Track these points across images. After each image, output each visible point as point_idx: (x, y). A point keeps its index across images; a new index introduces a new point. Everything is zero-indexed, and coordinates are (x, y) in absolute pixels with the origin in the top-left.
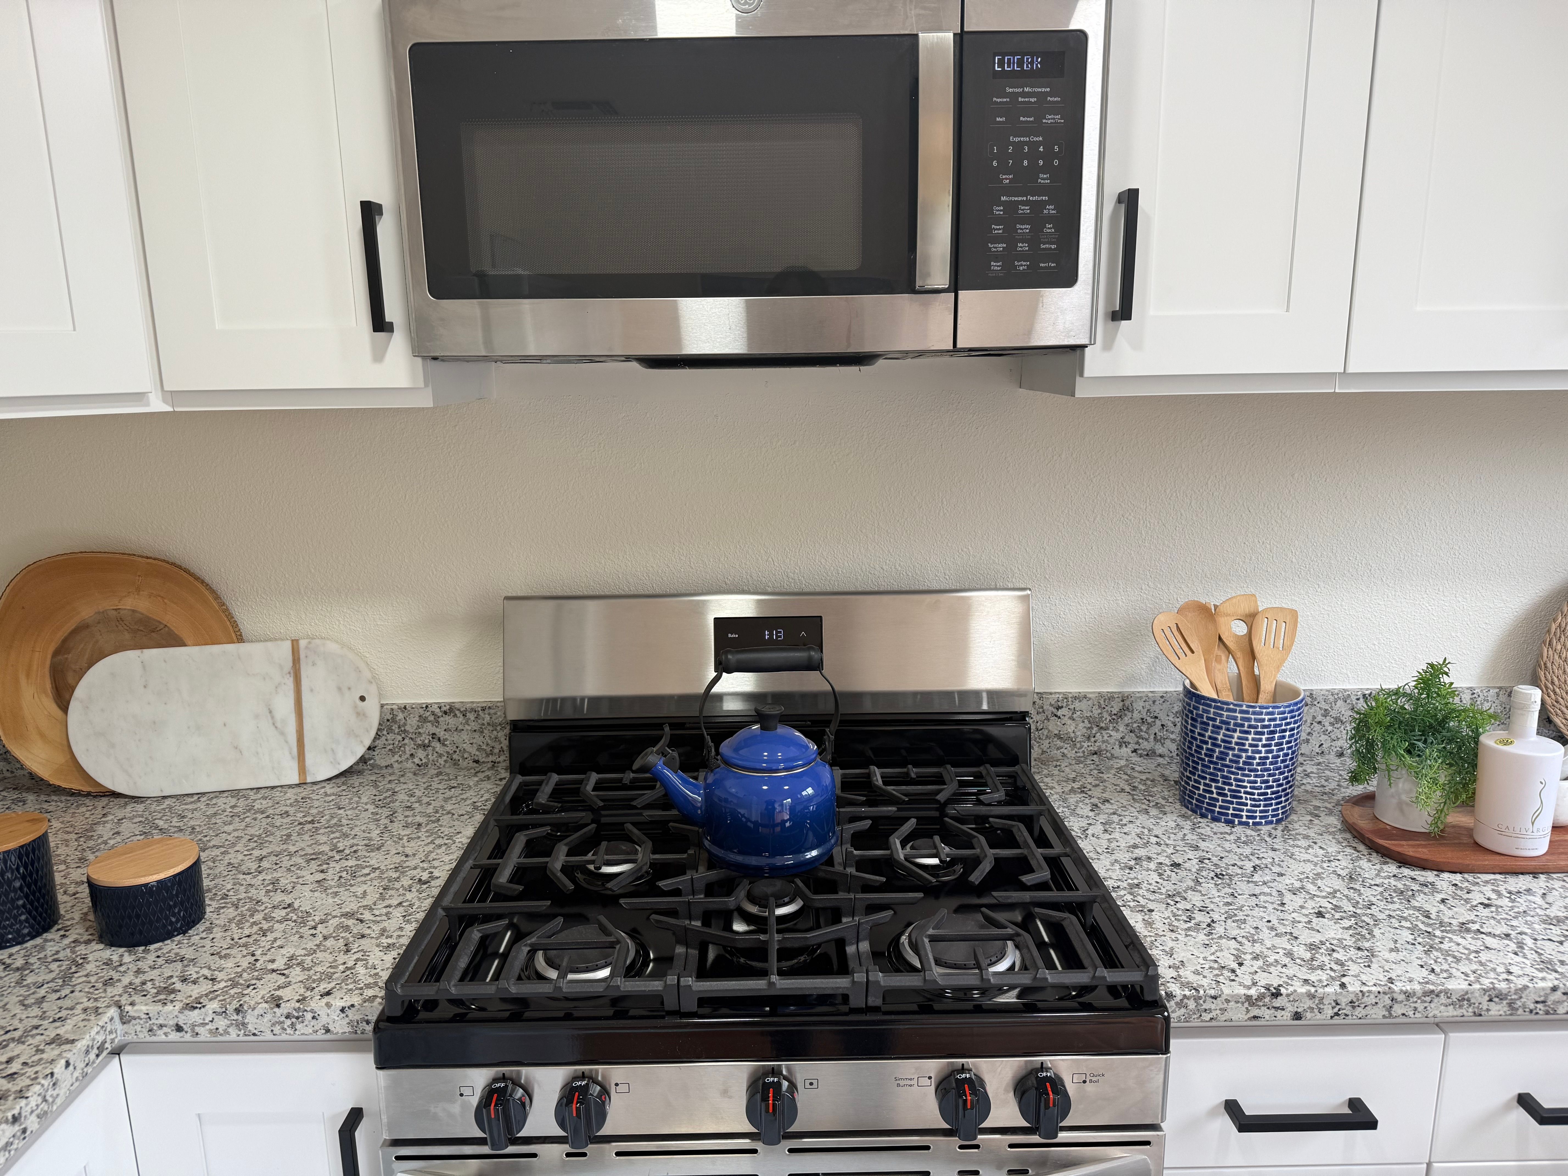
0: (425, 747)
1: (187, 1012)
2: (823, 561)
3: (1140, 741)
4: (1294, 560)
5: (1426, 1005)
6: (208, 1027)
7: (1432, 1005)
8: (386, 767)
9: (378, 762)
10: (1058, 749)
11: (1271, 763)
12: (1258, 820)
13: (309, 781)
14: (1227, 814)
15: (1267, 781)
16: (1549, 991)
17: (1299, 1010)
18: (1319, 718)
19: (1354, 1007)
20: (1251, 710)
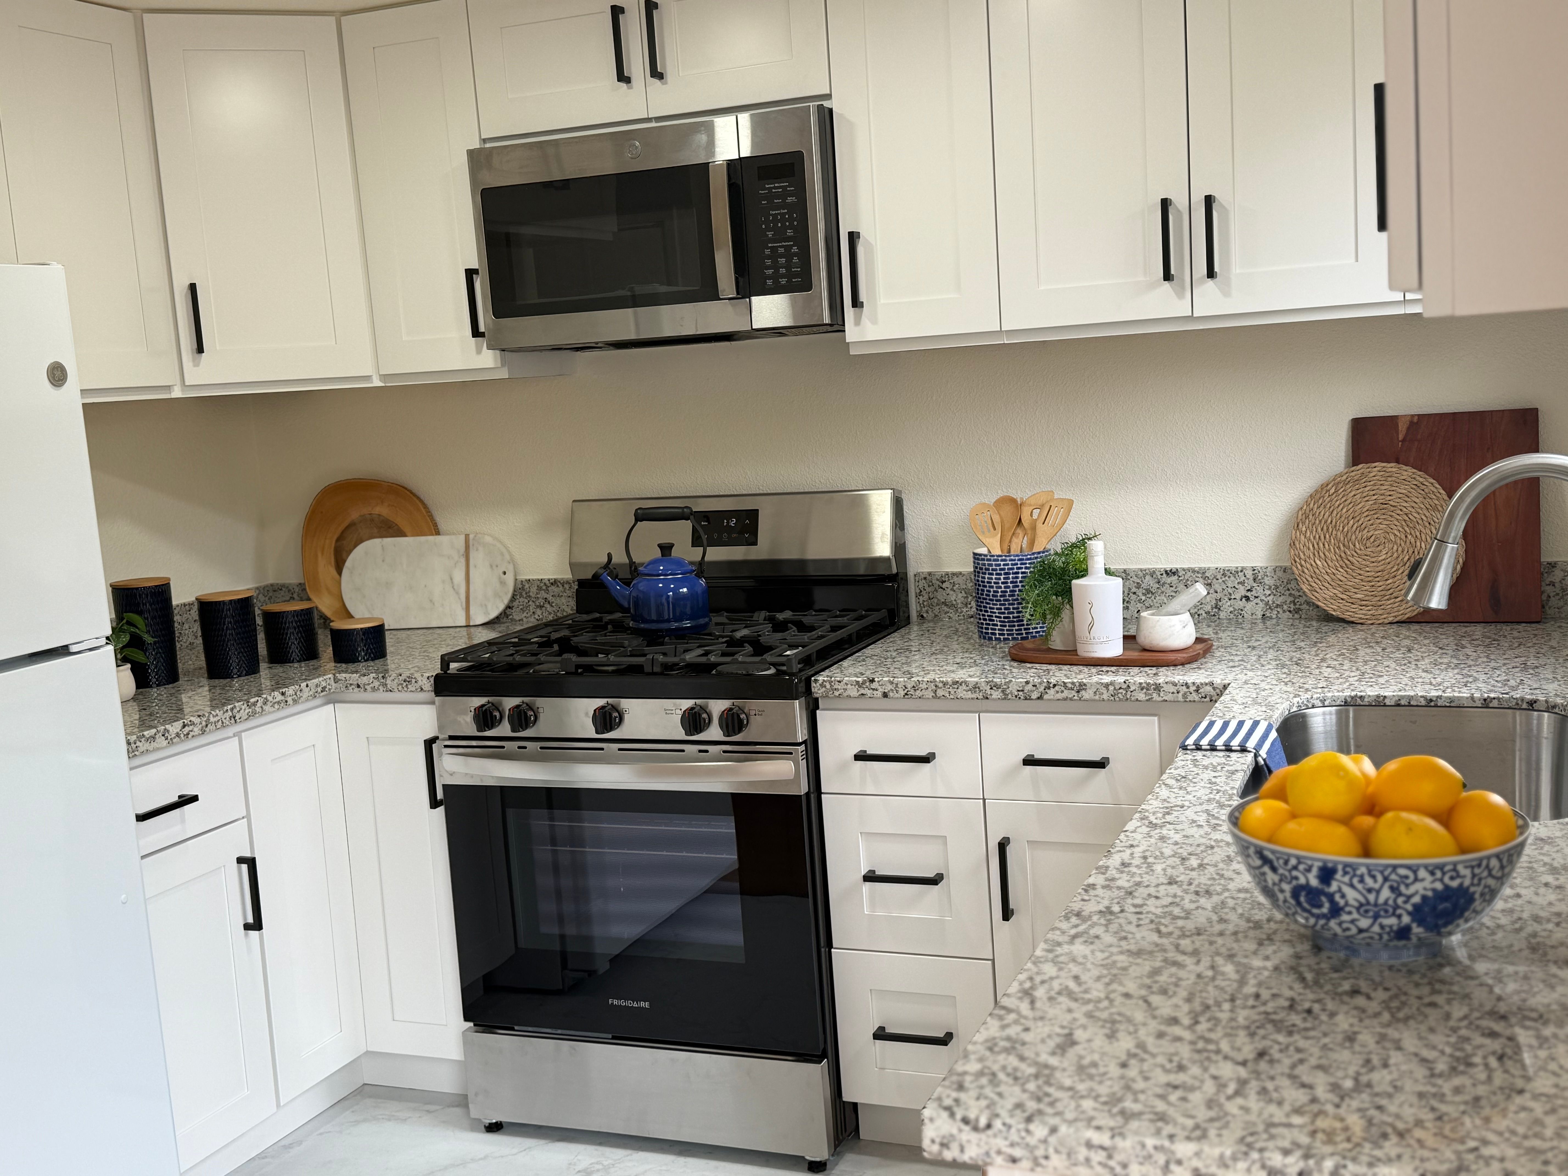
6: (371, 686)
13: (471, 624)
16: (1024, 684)
17: (886, 691)
19: (915, 690)
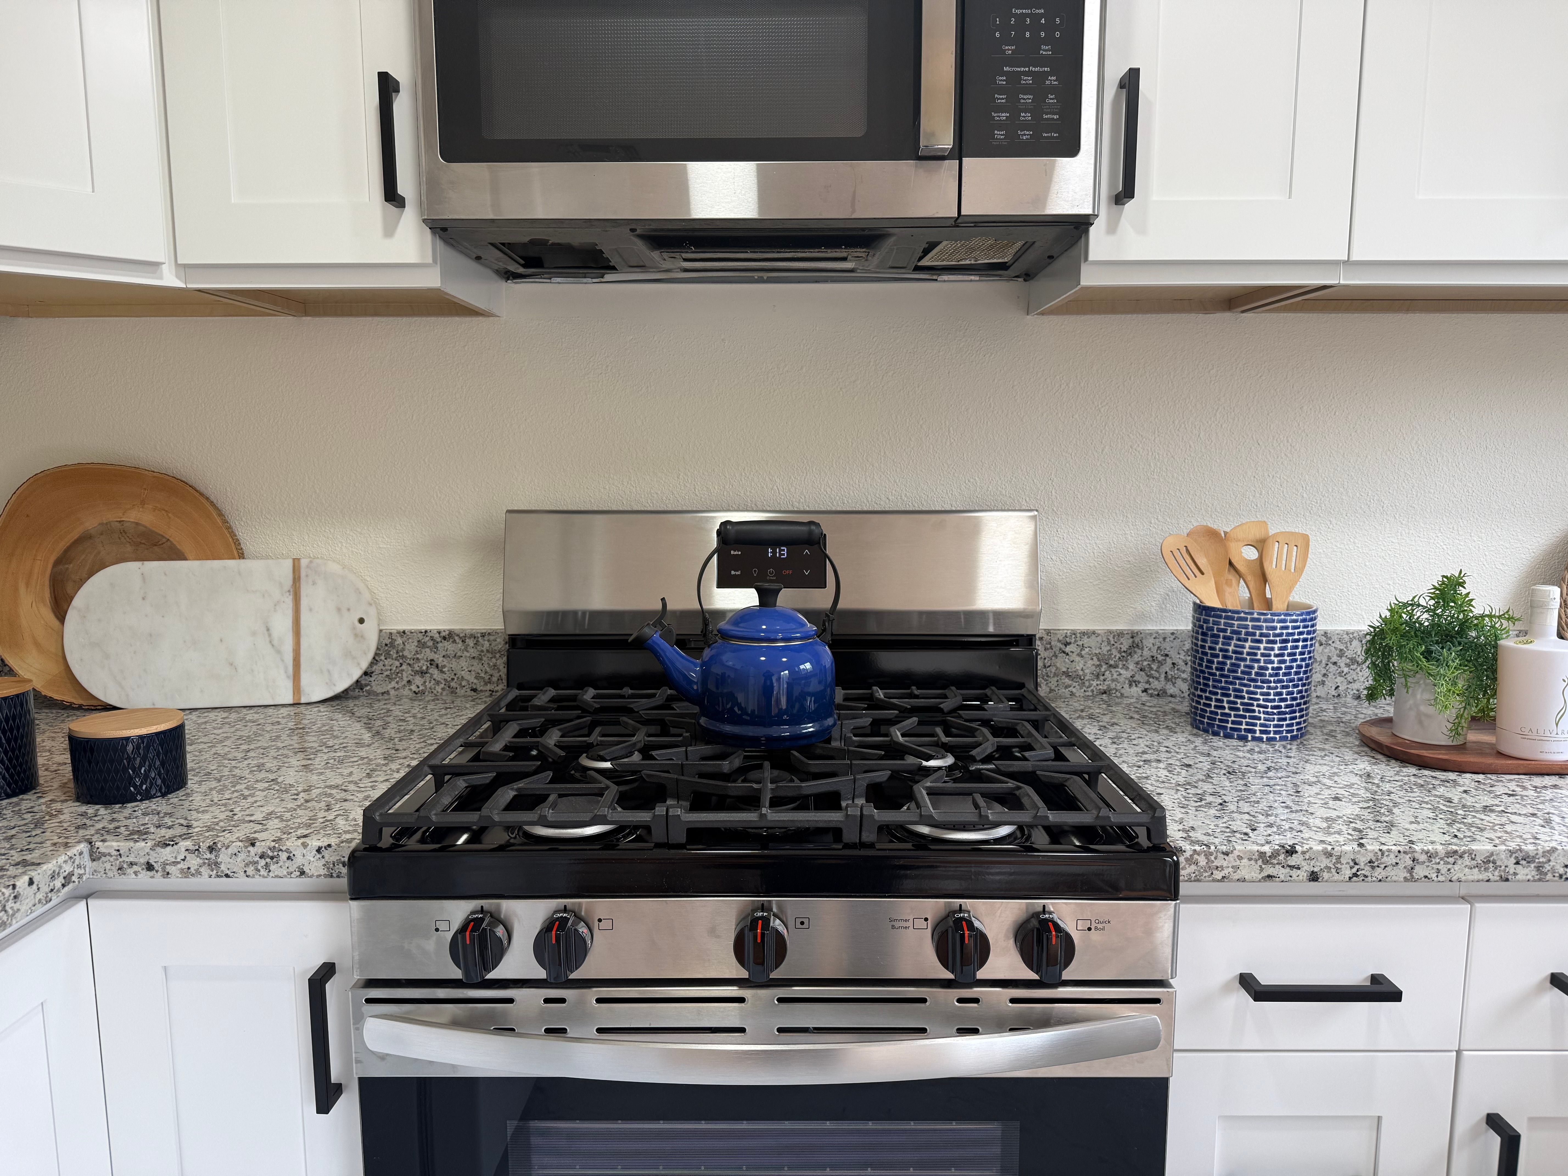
0: (423, 673)
1: (159, 849)
2: (828, 490)
3: (1151, 680)
4: (1305, 495)
5: (1450, 866)
6: (179, 866)
7: (1456, 867)
8: (383, 694)
9: (375, 688)
10: (1066, 687)
11: (1285, 674)
12: (1272, 735)
13: (303, 701)
14: (1239, 730)
15: (1280, 694)
17: (1316, 870)
18: (1335, 659)
19: (1373, 868)
20: (1262, 617)
